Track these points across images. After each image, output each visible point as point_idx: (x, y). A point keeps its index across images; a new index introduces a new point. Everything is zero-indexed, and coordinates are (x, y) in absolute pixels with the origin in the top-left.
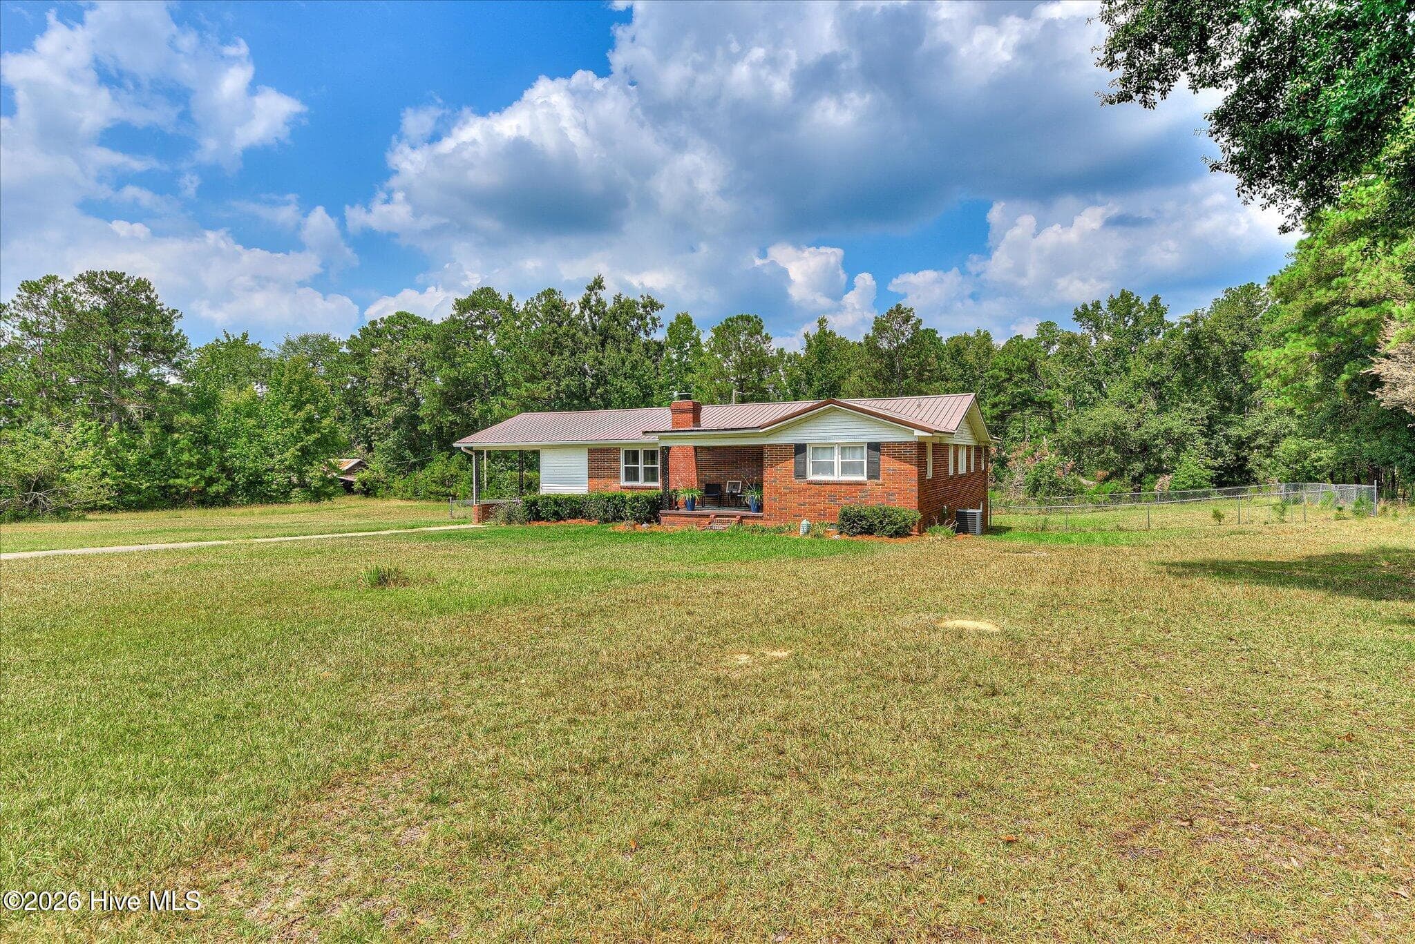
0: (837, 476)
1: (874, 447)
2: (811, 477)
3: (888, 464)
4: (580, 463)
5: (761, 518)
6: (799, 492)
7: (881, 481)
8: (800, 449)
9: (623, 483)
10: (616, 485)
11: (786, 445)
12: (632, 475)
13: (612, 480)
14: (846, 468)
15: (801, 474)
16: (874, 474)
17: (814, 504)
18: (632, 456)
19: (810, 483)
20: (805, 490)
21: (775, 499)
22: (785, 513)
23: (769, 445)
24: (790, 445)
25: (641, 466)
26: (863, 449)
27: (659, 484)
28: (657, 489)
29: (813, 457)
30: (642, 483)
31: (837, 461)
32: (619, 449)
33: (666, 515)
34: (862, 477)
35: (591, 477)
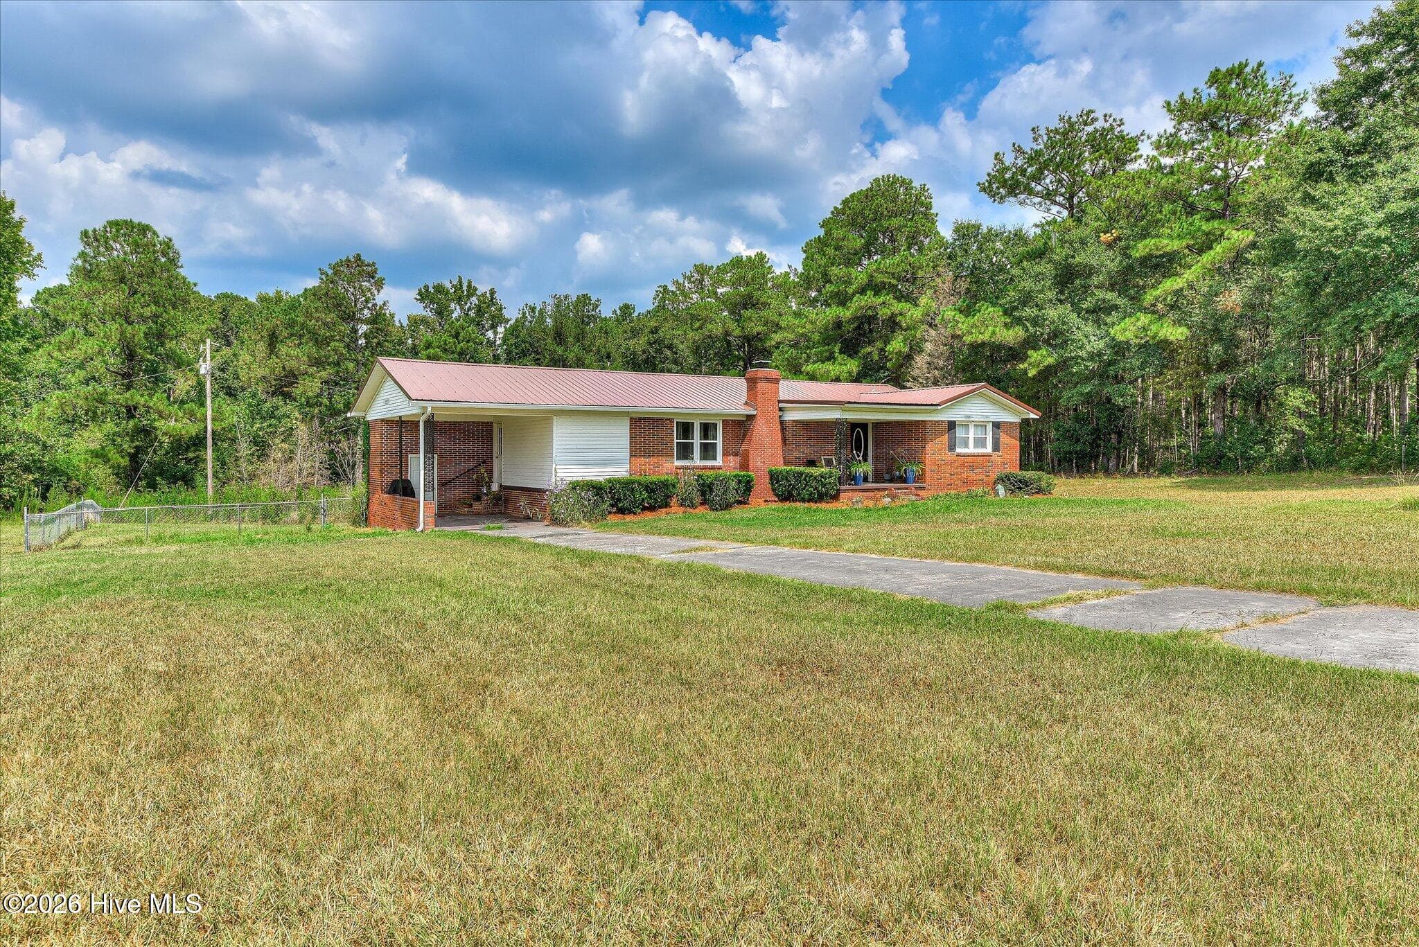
0: (971, 449)
1: (997, 425)
2: (959, 450)
3: (1005, 439)
4: (619, 437)
5: (925, 488)
6: (951, 463)
7: (1000, 454)
8: (952, 425)
9: (677, 463)
10: (668, 465)
11: (942, 421)
12: (685, 451)
13: (664, 458)
14: (976, 442)
15: (952, 447)
16: (996, 447)
17: (960, 473)
18: (686, 429)
19: (959, 455)
20: (954, 462)
21: (934, 471)
22: (941, 483)
23: (930, 421)
24: (945, 422)
25: (697, 441)
26: (990, 427)
27: (719, 461)
28: (719, 468)
29: (960, 433)
30: (697, 461)
31: (971, 435)
32: (671, 420)
33: (845, 491)
34: (989, 449)
35: (634, 454)
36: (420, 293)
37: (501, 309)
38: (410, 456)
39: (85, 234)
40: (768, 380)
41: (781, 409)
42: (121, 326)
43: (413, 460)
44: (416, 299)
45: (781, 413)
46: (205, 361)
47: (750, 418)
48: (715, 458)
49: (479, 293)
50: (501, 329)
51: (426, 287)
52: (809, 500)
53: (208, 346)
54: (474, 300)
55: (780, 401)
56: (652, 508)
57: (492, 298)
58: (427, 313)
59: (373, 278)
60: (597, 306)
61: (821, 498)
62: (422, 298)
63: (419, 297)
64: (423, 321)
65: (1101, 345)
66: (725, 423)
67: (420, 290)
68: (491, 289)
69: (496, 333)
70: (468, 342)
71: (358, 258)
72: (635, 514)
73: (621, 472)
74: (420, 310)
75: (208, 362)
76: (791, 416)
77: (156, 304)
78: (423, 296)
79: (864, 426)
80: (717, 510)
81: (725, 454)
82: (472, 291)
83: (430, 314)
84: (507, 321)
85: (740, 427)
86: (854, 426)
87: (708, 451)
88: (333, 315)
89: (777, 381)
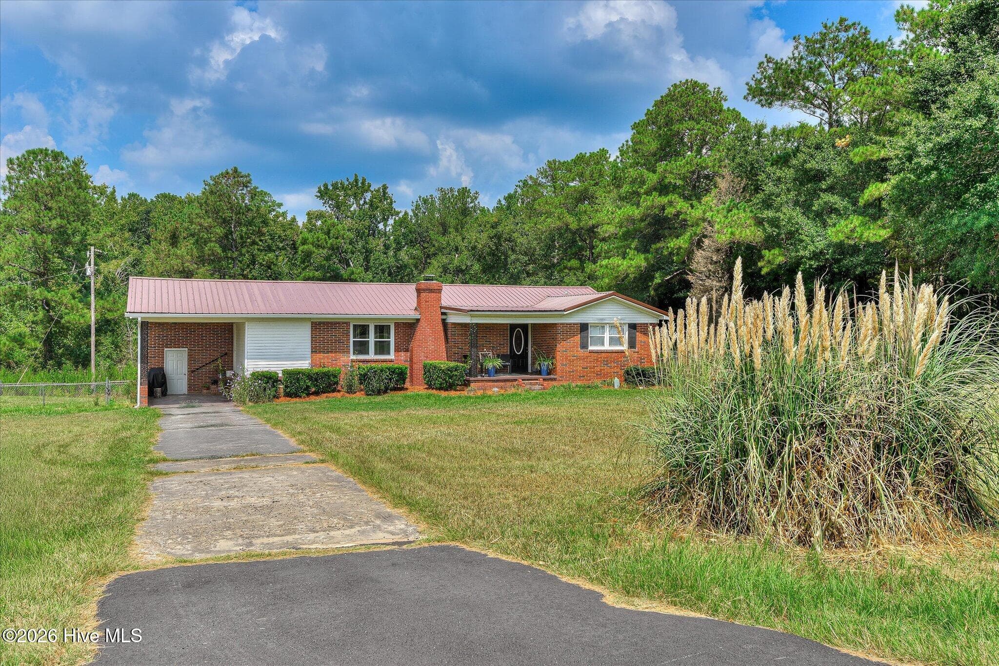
0: (607, 347)
1: (633, 326)
2: (591, 348)
3: (641, 338)
4: (302, 337)
5: (555, 380)
6: (583, 359)
7: (636, 350)
8: (584, 327)
9: (353, 357)
10: (345, 359)
11: (574, 324)
12: (362, 348)
13: (341, 354)
14: (612, 341)
15: (584, 346)
16: (632, 344)
17: (594, 367)
18: (362, 330)
19: (591, 352)
20: (587, 357)
21: (566, 365)
22: (573, 375)
23: (561, 324)
24: (577, 324)
25: (372, 339)
26: (626, 328)
27: (392, 356)
28: (391, 361)
29: (592, 333)
30: (372, 356)
31: (607, 336)
32: (348, 324)
33: (475, 381)
34: (625, 347)
35: (314, 351)
36: (320, 191)
37: (391, 203)
38: (165, 349)
39: (10, 161)
40: (431, 291)
41: (443, 314)
42: (33, 235)
43: (168, 353)
44: (316, 196)
45: (444, 317)
46: (90, 265)
47: (418, 320)
48: (389, 353)
49: (372, 189)
50: (391, 222)
51: (326, 186)
52: (440, 389)
53: (92, 253)
54: (368, 196)
55: (441, 308)
56: (316, 393)
57: (385, 193)
58: (326, 209)
59: (247, 187)
60: (476, 198)
61: (450, 387)
62: (321, 195)
63: (319, 194)
64: (320, 216)
65: (821, 244)
66: (397, 325)
67: (320, 188)
68: (384, 186)
69: (385, 226)
70: (337, 238)
71: (235, 170)
72: (301, 397)
73: (304, 365)
74: (319, 206)
75: (92, 266)
76: (452, 319)
77: (62, 217)
78: (323, 194)
79: (525, 327)
80: (370, 395)
81: (397, 350)
82: (365, 188)
83: (329, 209)
84: (398, 213)
85: (408, 328)
86: (513, 327)
87: (382, 348)
88: (210, 220)
89: (439, 291)
